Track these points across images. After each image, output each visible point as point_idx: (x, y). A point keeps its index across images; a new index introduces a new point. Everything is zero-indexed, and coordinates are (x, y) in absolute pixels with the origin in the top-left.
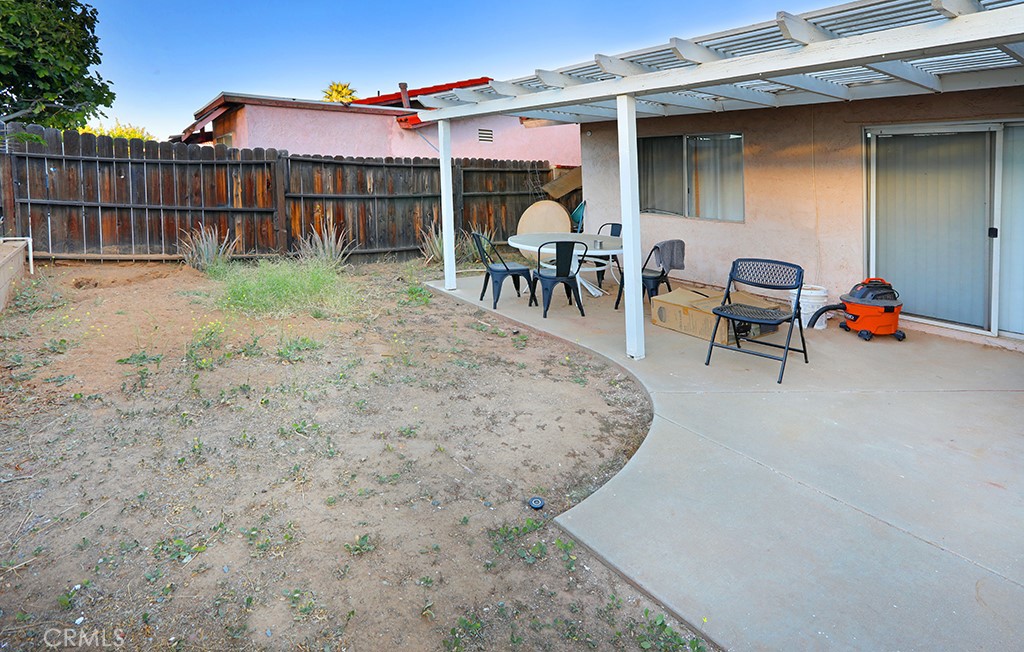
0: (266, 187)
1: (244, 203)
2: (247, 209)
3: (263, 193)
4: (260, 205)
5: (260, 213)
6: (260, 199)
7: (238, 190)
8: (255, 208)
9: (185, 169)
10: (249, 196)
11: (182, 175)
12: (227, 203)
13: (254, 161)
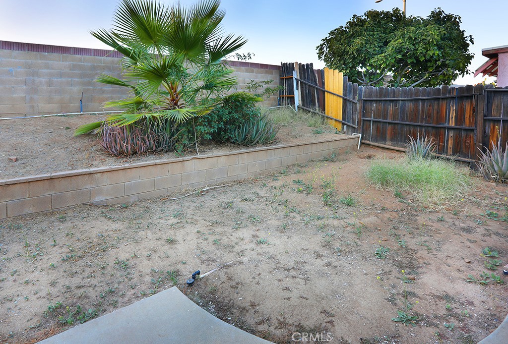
0: (472, 112)
1: (456, 124)
2: (458, 127)
3: (470, 116)
4: (467, 125)
5: (465, 130)
6: (467, 121)
7: (453, 114)
8: (464, 127)
9: (424, 102)
10: (460, 119)
11: (423, 105)
12: (446, 123)
13: (466, 94)
